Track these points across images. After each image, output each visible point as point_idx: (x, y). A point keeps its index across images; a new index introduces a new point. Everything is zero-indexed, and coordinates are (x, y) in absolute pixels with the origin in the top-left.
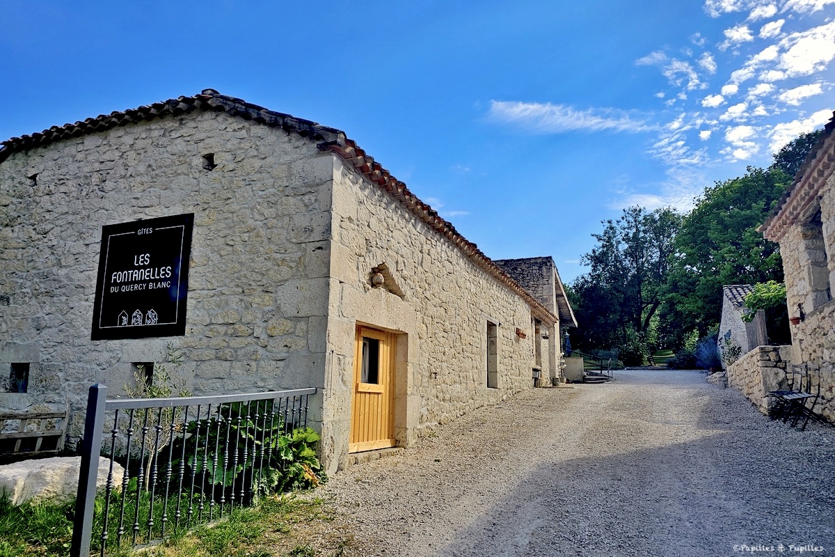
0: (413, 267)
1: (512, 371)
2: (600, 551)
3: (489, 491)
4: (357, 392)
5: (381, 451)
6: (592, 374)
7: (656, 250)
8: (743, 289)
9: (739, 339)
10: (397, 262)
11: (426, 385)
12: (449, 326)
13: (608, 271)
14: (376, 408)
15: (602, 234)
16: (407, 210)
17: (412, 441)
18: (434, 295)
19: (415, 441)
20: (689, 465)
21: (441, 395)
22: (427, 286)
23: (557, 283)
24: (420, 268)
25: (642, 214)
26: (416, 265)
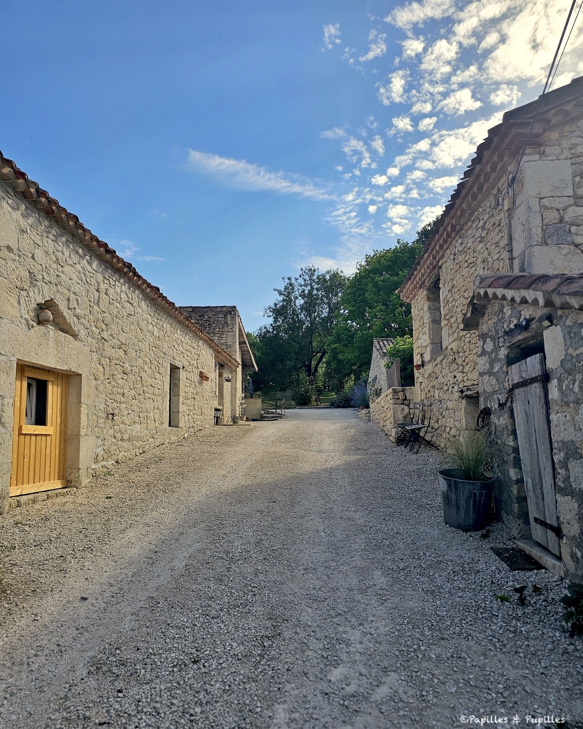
0: (88, 306)
1: (194, 411)
2: (247, 565)
3: (155, 522)
4: (20, 434)
5: (49, 493)
6: (268, 413)
7: (326, 307)
8: (387, 341)
9: (382, 383)
10: (69, 300)
11: (103, 426)
12: (129, 368)
13: (286, 322)
14: (43, 450)
15: (283, 290)
16: (81, 245)
17: (85, 481)
18: (112, 336)
19: (89, 480)
20: (332, 485)
21: (119, 436)
22: (104, 327)
23: (240, 331)
24: (96, 307)
25: (316, 273)
26: (92, 304)
